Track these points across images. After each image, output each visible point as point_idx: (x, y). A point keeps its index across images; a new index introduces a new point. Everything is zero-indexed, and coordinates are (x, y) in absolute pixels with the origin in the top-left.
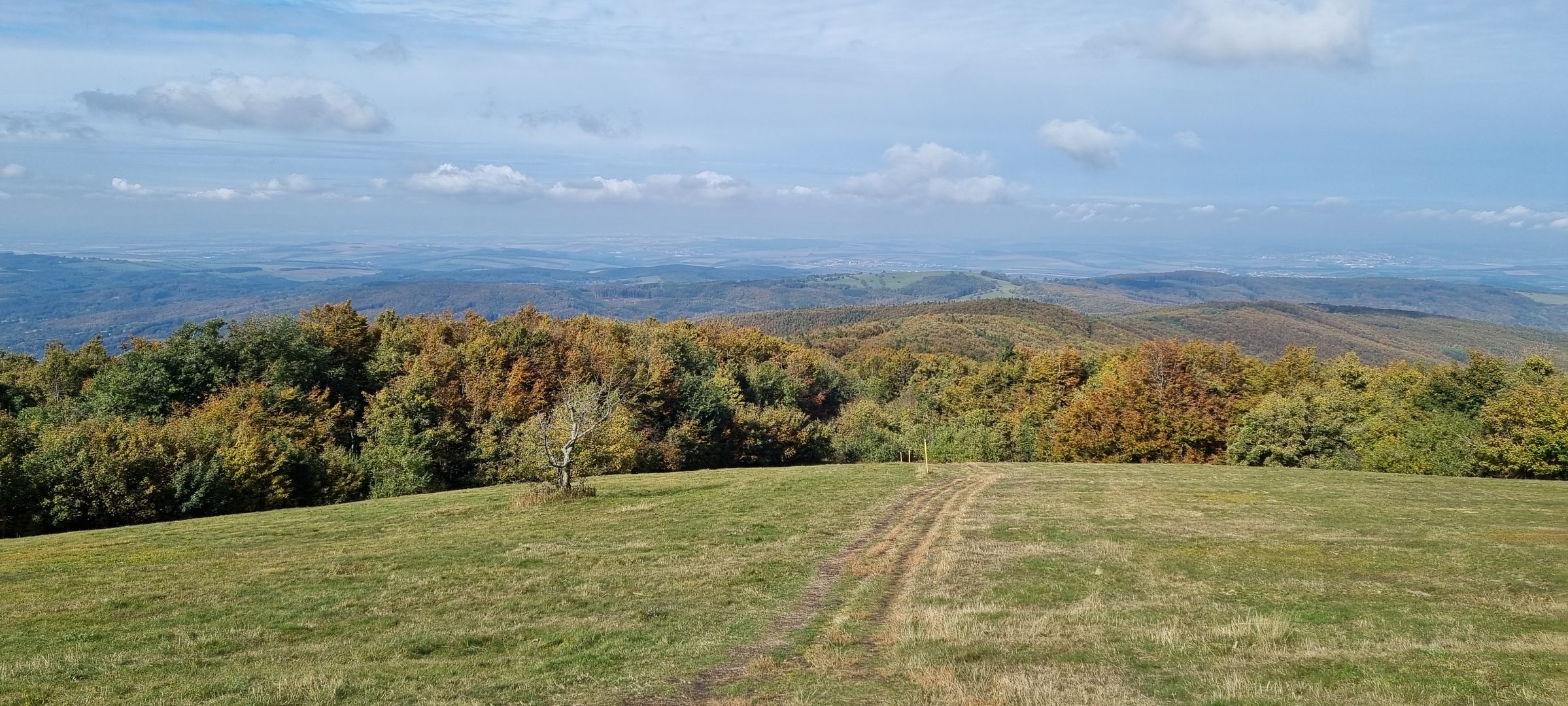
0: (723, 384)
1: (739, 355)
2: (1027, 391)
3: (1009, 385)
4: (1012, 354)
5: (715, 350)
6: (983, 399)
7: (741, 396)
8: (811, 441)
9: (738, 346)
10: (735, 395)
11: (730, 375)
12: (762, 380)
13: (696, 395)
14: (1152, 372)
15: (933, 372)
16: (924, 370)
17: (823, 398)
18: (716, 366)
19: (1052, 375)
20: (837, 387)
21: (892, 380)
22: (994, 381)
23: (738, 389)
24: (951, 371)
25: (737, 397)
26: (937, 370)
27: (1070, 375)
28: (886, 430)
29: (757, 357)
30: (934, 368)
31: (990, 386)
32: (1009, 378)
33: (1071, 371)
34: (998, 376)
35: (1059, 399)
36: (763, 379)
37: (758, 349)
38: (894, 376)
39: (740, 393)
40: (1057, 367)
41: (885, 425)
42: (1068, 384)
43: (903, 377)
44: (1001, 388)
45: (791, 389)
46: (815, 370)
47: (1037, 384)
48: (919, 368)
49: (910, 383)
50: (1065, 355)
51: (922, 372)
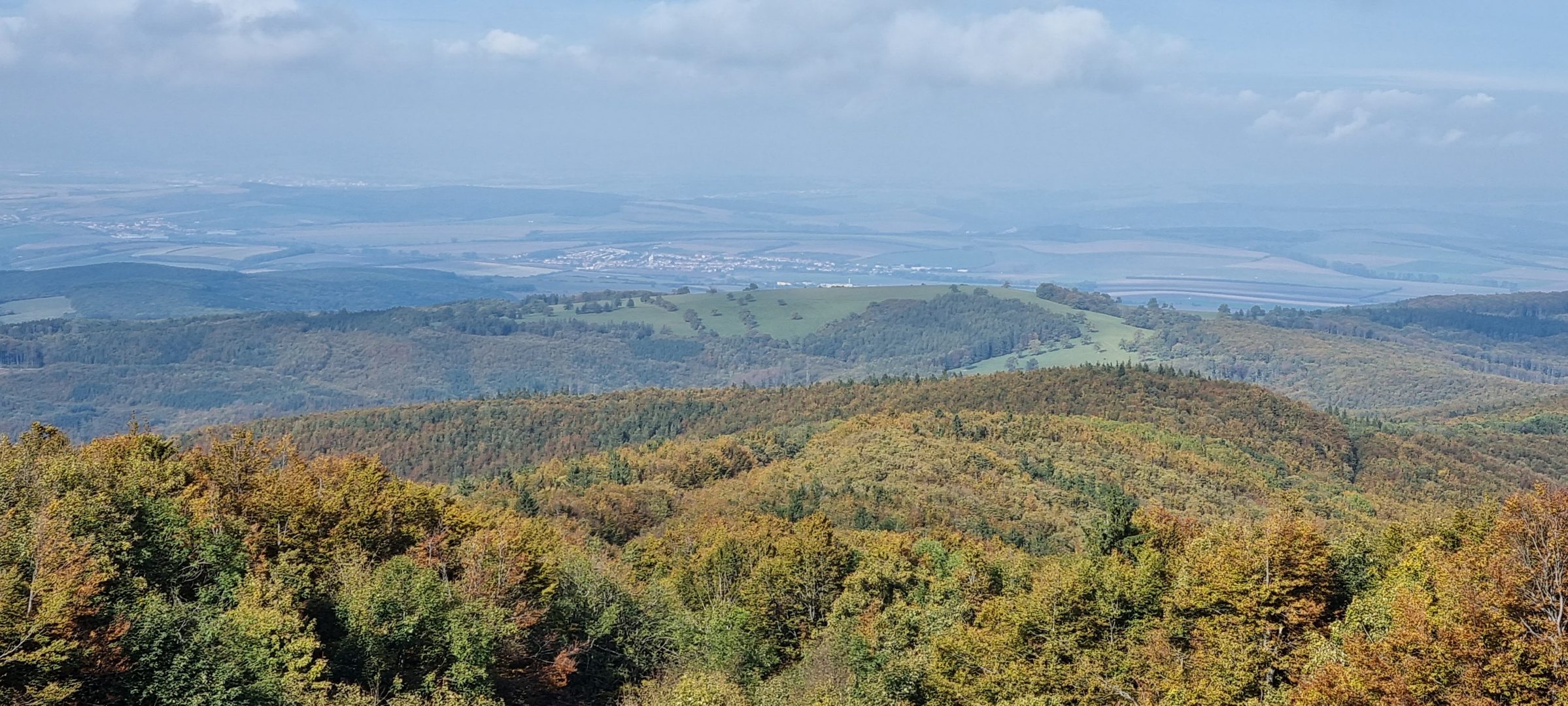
0: (265, 628)
1: (314, 538)
2: (1175, 640)
3: (1122, 622)
4: (1129, 531)
5: (240, 523)
6: (1046, 667)
7: (321, 664)
9: (312, 512)
10: (303, 662)
11: (287, 599)
12: (384, 616)
13: (179, 661)
14: (1531, 584)
15: (899, 586)
16: (873, 579)
17: (571, 666)
18: (243, 573)
19: (1245, 593)
20: (614, 633)
21: (777, 611)
22: (1077, 612)
23: (310, 643)
24: (952, 583)
25: (308, 667)
26: (913, 581)
27: (1297, 592)
29: (370, 545)
30: (903, 576)
31: (1065, 627)
32: (1123, 602)
33: (1301, 582)
34: (1089, 597)
35: (1266, 664)
36: (387, 612)
37: (374, 521)
38: (783, 599)
39: (317, 654)
40: (1261, 570)
42: (1293, 619)
43: (811, 602)
44: (1099, 632)
45: (474, 640)
46: (545, 583)
47: (1202, 622)
48: (858, 575)
49: (831, 618)
50: (1283, 534)
51: (866, 586)
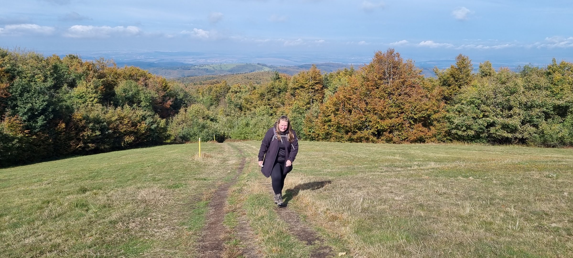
2: (292, 94)
3: (279, 93)
4: (279, 78)
6: (265, 101)
7: (97, 100)
8: (149, 130)
15: (238, 92)
16: (233, 91)
17: (171, 103)
19: (307, 83)
20: (183, 98)
21: (217, 96)
22: (271, 91)
23: (96, 95)
24: (247, 89)
26: (240, 91)
27: (317, 83)
28: (208, 121)
30: (238, 90)
31: (269, 94)
32: (279, 89)
33: (317, 81)
34: (273, 88)
35: (311, 98)
38: (218, 94)
39: (96, 98)
40: (309, 79)
41: (208, 118)
42: (316, 88)
43: (223, 95)
44: (275, 94)
46: (168, 88)
47: (297, 90)
48: (231, 90)
49: (226, 98)
50: (313, 72)
51: (232, 92)
